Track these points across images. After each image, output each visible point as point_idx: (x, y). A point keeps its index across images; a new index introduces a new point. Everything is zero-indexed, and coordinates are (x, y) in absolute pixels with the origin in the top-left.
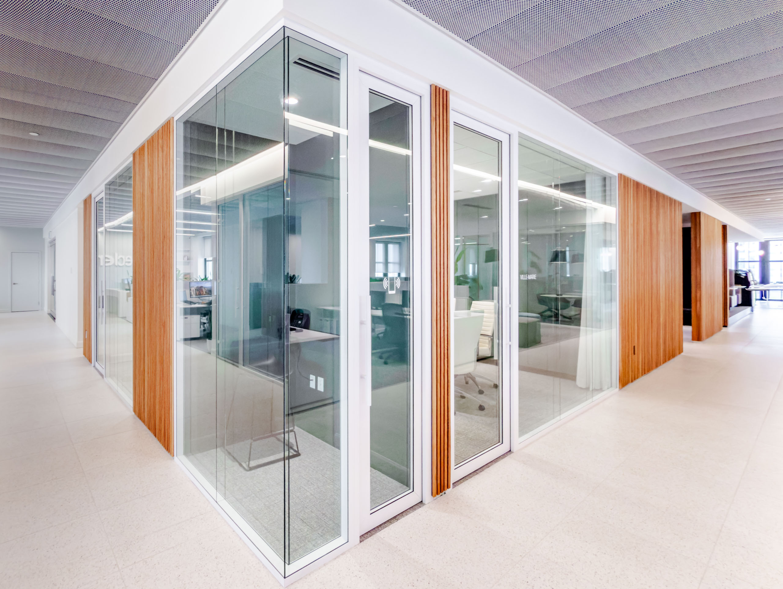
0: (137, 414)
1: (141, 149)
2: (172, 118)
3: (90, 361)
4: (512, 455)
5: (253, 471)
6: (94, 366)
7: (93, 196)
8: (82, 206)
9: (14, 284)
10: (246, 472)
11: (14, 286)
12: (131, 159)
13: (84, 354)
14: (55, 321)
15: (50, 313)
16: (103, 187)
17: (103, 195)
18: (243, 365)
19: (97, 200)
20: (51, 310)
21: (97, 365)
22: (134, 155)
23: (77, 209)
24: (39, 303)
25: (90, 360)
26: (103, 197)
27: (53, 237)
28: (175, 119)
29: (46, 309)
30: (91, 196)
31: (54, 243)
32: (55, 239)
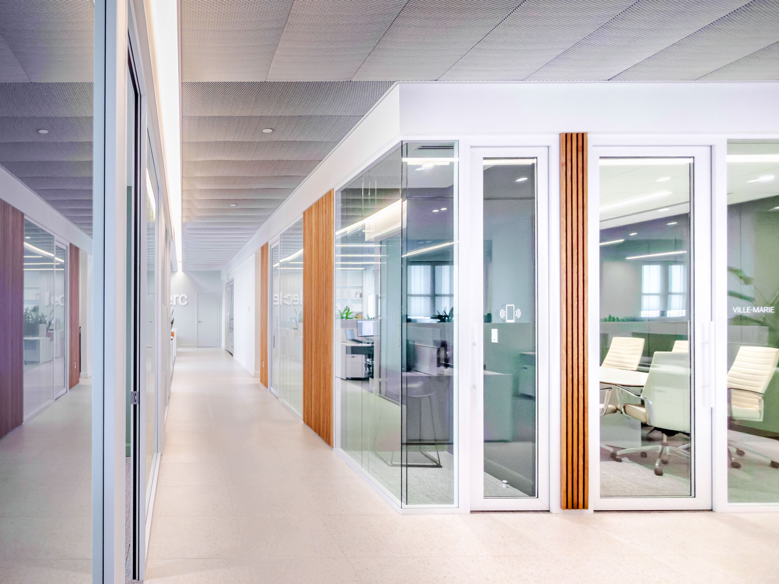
0: (306, 422)
1: (310, 210)
2: (332, 190)
6: (270, 390)
7: (269, 244)
8: (260, 252)
9: (199, 322)
12: (302, 216)
13: (261, 381)
14: (233, 356)
15: (227, 349)
16: (278, 237)
17: (278, 243)
19: (273, 247)
20: (227, 347)
21: (272, 389)
22: (304, 213)
23: (254, 254)
24: (218, 340)
25: (267, 386)
26: (278, 245)
27: (230, 278)
28: (335, 190)
29: (223, 345)
30: (267, 243)
31: (231, 283)
32: (232, 281)
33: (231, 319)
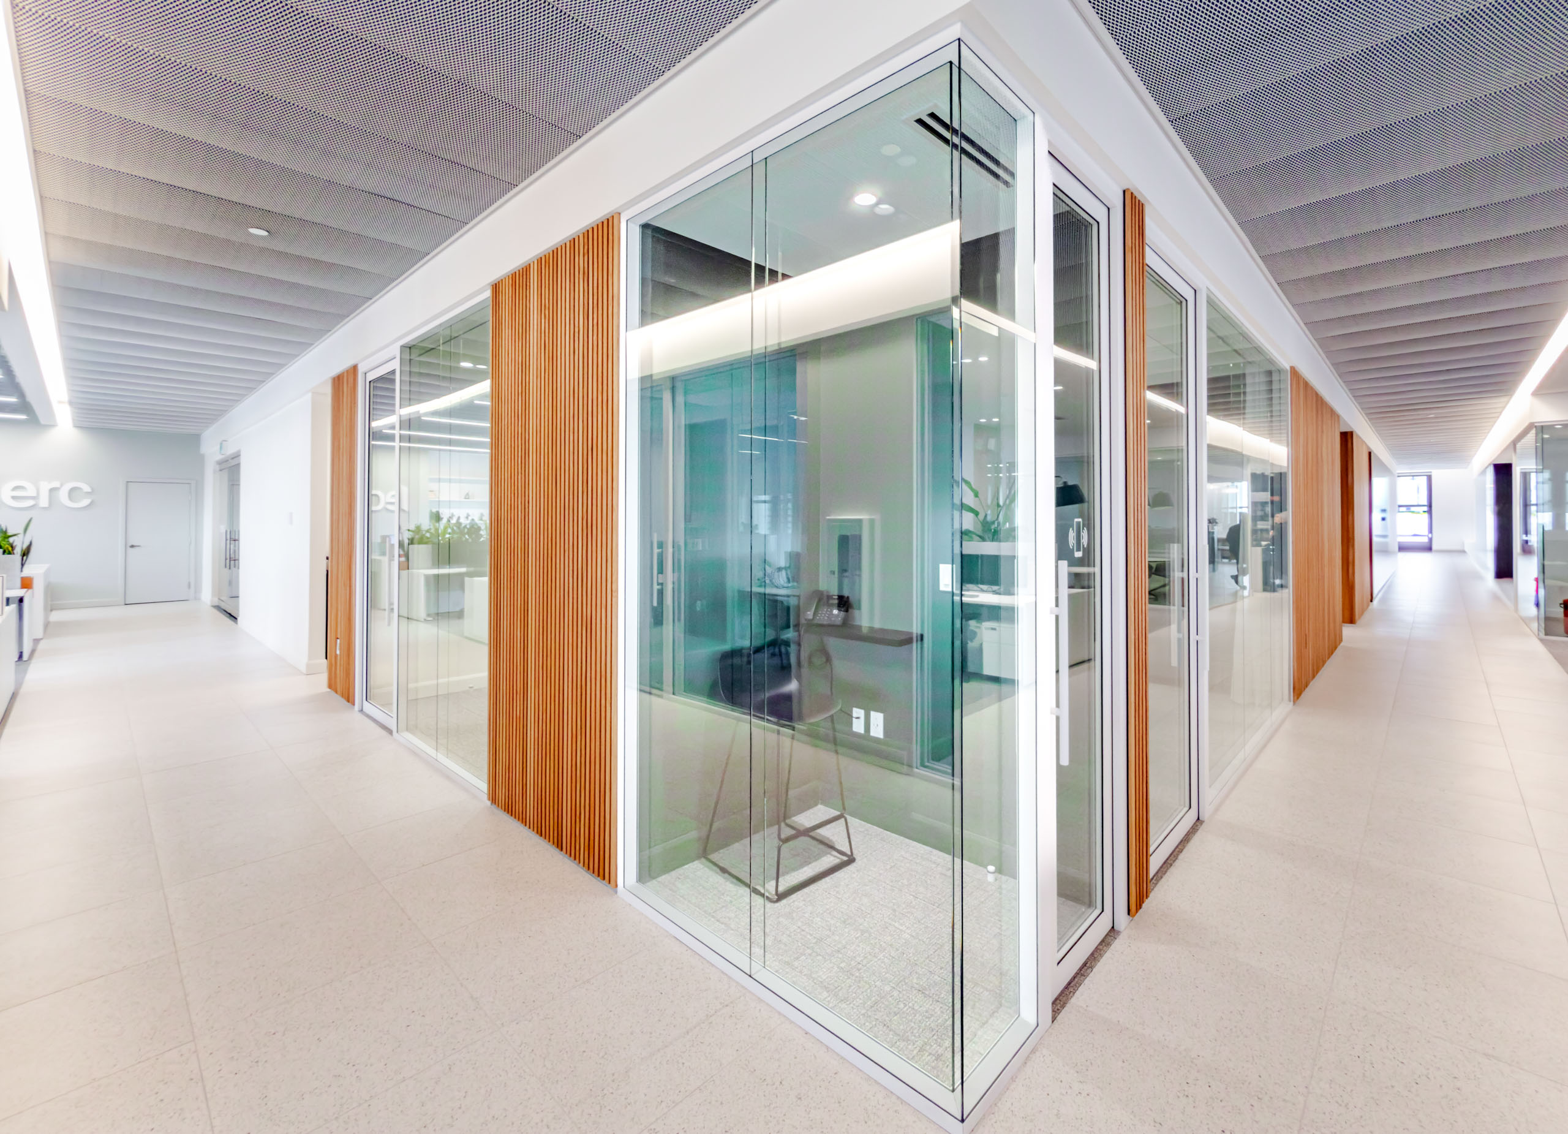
0: (502, 805)
1: (520, 278)
2: (614, 217)
3: (349, 698)
4: (1204, 825)
5: (784, 902)
6: (361, 711)
7: (361, 370)
8: (328, 390)
9: (132, 546)
10: (772, 904)
11: (130, 550)
12: (487, 294)
13: (333, 687)
14: (236, 623)
15: (217, 604)
16: (395, 349)
17: (395, 365)
18: (674, 694)
19: (371, 376)
20: (219, 599)
21: (367, 707)
22: (496, 288)
23: (310, 395)
24: (189, 586)
26: (394, 370)
27: (230, 451)
28: (624, 217)
29: (207, 595)
30: (355, 368)
31: (233, 463)
32: (237, 456)
33: (233, 539)
